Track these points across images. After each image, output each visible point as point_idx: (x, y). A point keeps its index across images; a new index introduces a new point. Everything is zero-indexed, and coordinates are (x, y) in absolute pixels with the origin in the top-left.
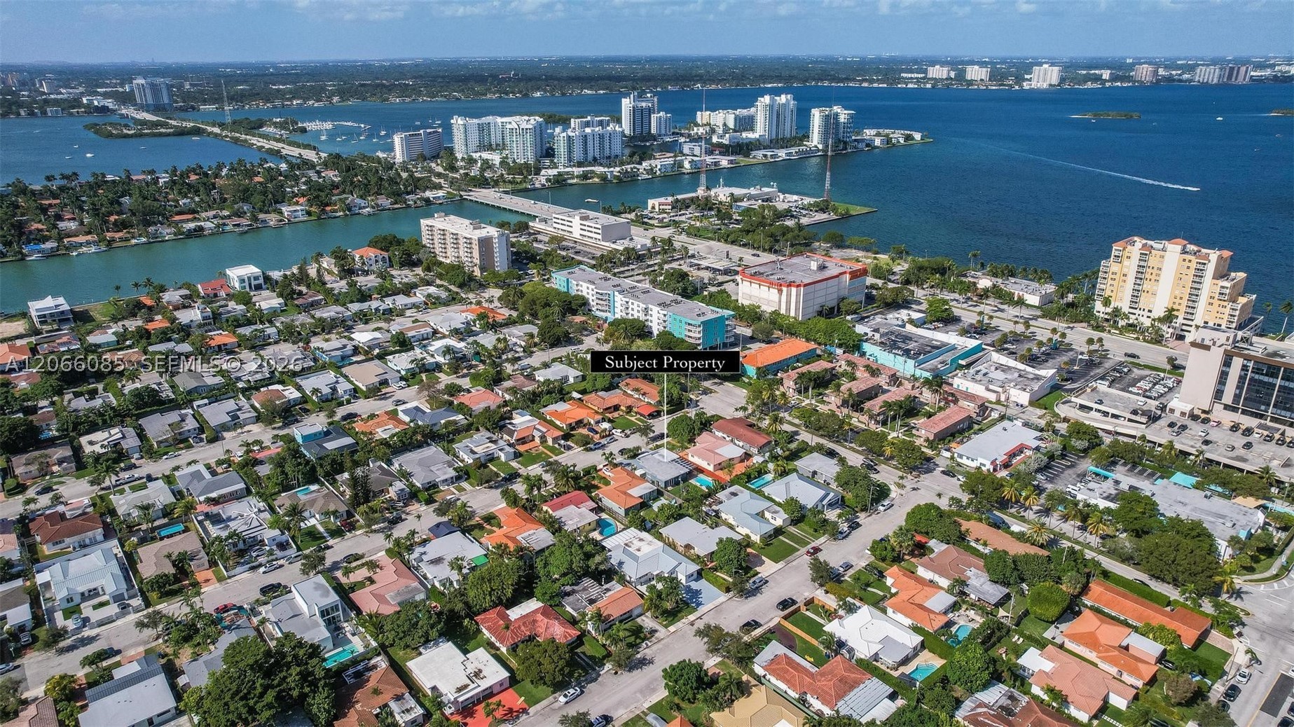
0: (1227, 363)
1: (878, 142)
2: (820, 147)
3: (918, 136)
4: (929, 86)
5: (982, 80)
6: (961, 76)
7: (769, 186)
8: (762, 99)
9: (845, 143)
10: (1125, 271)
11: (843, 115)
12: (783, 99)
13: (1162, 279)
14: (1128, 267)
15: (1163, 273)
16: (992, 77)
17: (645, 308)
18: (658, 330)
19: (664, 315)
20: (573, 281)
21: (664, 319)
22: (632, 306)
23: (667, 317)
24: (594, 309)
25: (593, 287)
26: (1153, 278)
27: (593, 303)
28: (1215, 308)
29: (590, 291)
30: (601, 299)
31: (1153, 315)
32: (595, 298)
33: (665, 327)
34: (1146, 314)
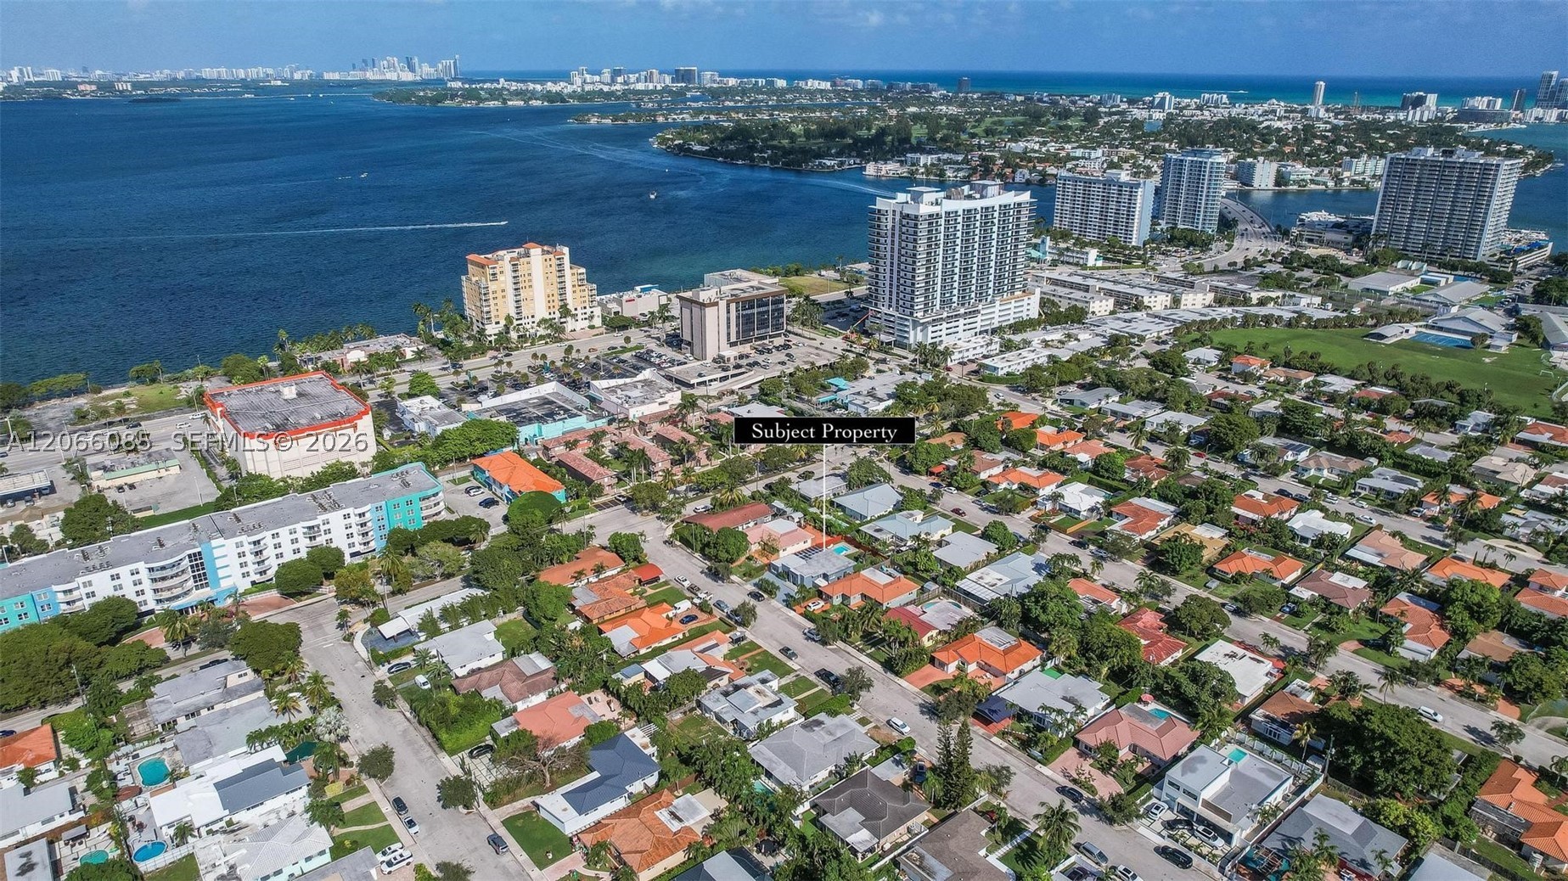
0: (728, 312)
10: (503, 285)
13: (534, 283)
14: (504, 282)
15: (534, 277)
17: (310, 528)
18: (351, 545)
19: (362, 515)
20: (55, 588)
21: (363, 520)
22: (276, 541)
23: (367, 515)
24: (151, 605)
25: (133, 566)
26: (527, 284)
27: (141, 598)
28: (579, 294)
29: (126, 580)
30: (164, 579)
31: (537, 320)
32: (147, 585)
33: (365, 534)
34: (531, 320)
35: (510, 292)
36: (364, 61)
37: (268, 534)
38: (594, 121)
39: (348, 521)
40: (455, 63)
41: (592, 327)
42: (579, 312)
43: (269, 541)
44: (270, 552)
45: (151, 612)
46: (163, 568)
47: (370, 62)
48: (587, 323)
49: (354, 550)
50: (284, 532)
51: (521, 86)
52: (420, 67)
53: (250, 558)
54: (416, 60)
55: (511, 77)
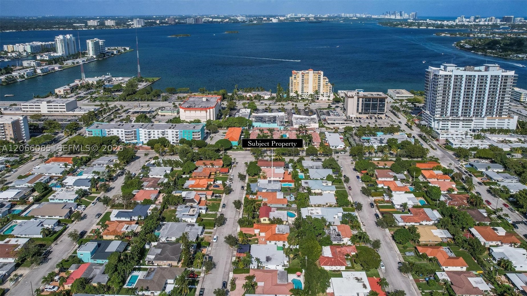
0: (358, 101)
1: (115, 52)
2: (95, 57)
3: (128, 49)
4: (93, 29)
5: (112, 25)
6: (102, 24)
7: (107, 75)
8: (58, 37)
9: (104, 54)
10: (298, 81)
11: (101, 42)
12: (68, 36)
13: (309, 82)
14: (299, 80)
15: (309, 80)
16: (117, 24)
17: (163, 132)
18: (173, 140)
19: (177, 132)
20: (106, 130)
21: (177, 134)
22: (154, 133)
23: (178, 133)
24: (124, 141)
25: (122, 130)
26: (307, 82)
27: (122, 138)
28: (325, 88)
29: (120, 132)
30: (128, 135)
31: (309, 94)
32: (124, 135)
33: (177, 138)
34: (307, 94)
35: (300, 84)
36: (387, 12)
37: (152, 130)
38: (443, 35)
39: (173, 133)
40: (416, 14)
41: (329, 100)
42: (325, 94)
43: (152, 132)
44: (152, 135)
45: (124, 142)
46: (128, 132)
47: (388, 13)
48: (327, 98)
49: (173, 141)
50: (156, 131)
51: (434, 22)
52: (404, 15)
53: (147, 135)
54: (403, 12)
55: (431, 18)
